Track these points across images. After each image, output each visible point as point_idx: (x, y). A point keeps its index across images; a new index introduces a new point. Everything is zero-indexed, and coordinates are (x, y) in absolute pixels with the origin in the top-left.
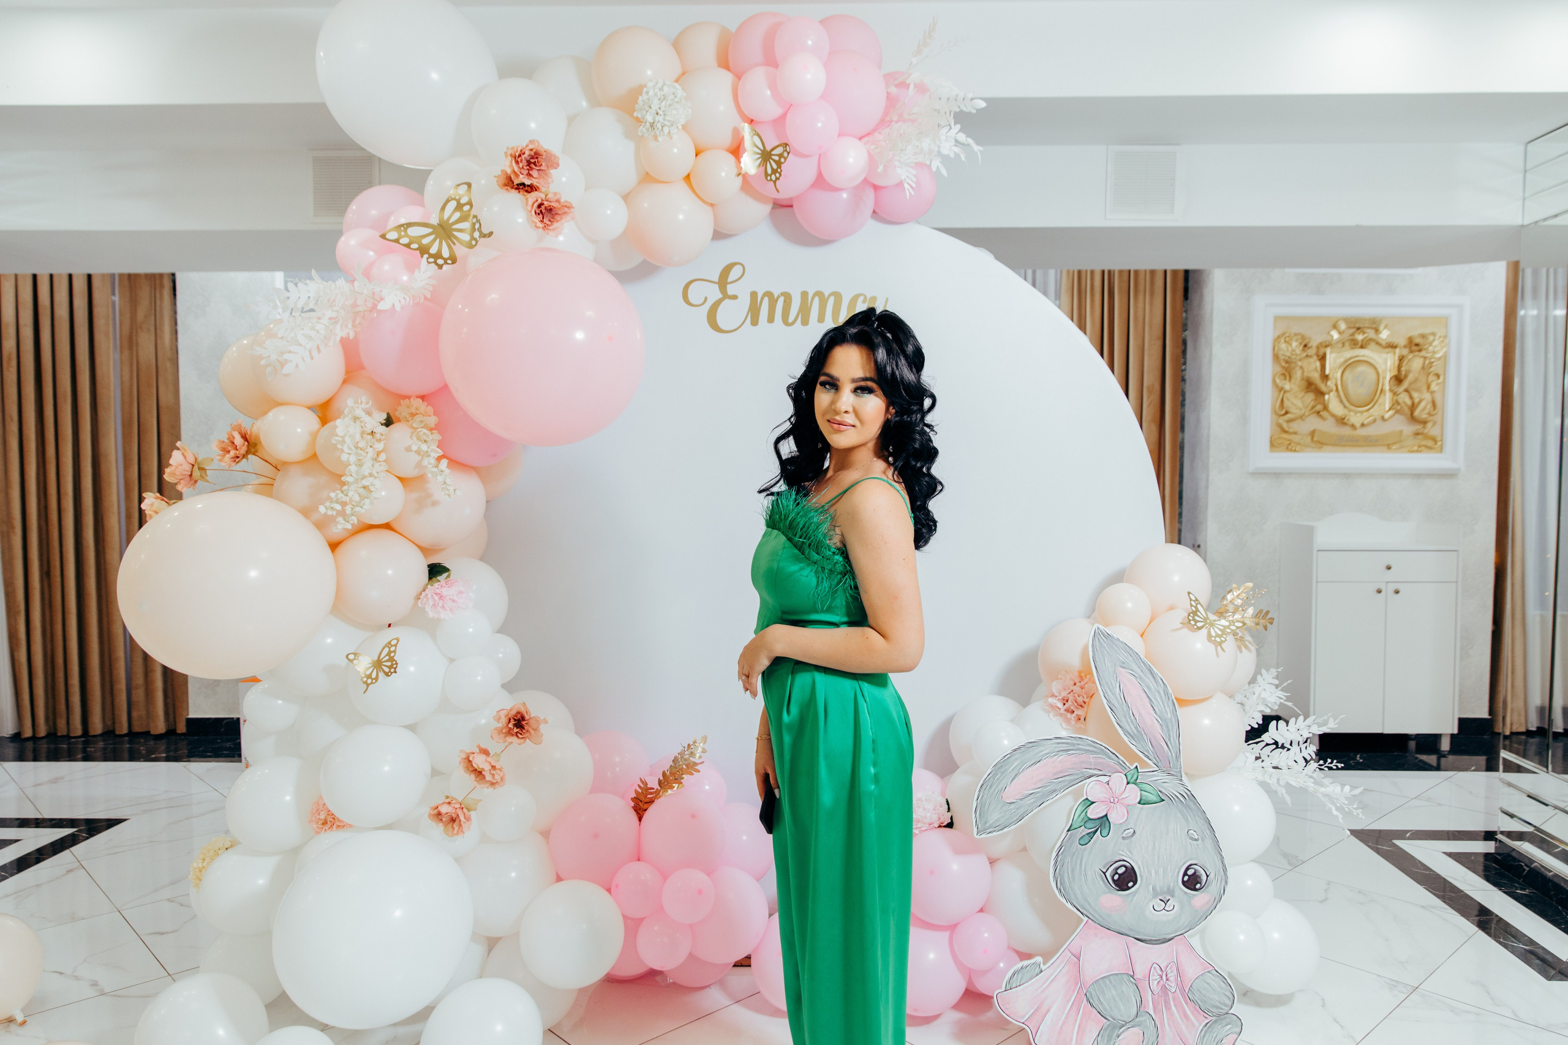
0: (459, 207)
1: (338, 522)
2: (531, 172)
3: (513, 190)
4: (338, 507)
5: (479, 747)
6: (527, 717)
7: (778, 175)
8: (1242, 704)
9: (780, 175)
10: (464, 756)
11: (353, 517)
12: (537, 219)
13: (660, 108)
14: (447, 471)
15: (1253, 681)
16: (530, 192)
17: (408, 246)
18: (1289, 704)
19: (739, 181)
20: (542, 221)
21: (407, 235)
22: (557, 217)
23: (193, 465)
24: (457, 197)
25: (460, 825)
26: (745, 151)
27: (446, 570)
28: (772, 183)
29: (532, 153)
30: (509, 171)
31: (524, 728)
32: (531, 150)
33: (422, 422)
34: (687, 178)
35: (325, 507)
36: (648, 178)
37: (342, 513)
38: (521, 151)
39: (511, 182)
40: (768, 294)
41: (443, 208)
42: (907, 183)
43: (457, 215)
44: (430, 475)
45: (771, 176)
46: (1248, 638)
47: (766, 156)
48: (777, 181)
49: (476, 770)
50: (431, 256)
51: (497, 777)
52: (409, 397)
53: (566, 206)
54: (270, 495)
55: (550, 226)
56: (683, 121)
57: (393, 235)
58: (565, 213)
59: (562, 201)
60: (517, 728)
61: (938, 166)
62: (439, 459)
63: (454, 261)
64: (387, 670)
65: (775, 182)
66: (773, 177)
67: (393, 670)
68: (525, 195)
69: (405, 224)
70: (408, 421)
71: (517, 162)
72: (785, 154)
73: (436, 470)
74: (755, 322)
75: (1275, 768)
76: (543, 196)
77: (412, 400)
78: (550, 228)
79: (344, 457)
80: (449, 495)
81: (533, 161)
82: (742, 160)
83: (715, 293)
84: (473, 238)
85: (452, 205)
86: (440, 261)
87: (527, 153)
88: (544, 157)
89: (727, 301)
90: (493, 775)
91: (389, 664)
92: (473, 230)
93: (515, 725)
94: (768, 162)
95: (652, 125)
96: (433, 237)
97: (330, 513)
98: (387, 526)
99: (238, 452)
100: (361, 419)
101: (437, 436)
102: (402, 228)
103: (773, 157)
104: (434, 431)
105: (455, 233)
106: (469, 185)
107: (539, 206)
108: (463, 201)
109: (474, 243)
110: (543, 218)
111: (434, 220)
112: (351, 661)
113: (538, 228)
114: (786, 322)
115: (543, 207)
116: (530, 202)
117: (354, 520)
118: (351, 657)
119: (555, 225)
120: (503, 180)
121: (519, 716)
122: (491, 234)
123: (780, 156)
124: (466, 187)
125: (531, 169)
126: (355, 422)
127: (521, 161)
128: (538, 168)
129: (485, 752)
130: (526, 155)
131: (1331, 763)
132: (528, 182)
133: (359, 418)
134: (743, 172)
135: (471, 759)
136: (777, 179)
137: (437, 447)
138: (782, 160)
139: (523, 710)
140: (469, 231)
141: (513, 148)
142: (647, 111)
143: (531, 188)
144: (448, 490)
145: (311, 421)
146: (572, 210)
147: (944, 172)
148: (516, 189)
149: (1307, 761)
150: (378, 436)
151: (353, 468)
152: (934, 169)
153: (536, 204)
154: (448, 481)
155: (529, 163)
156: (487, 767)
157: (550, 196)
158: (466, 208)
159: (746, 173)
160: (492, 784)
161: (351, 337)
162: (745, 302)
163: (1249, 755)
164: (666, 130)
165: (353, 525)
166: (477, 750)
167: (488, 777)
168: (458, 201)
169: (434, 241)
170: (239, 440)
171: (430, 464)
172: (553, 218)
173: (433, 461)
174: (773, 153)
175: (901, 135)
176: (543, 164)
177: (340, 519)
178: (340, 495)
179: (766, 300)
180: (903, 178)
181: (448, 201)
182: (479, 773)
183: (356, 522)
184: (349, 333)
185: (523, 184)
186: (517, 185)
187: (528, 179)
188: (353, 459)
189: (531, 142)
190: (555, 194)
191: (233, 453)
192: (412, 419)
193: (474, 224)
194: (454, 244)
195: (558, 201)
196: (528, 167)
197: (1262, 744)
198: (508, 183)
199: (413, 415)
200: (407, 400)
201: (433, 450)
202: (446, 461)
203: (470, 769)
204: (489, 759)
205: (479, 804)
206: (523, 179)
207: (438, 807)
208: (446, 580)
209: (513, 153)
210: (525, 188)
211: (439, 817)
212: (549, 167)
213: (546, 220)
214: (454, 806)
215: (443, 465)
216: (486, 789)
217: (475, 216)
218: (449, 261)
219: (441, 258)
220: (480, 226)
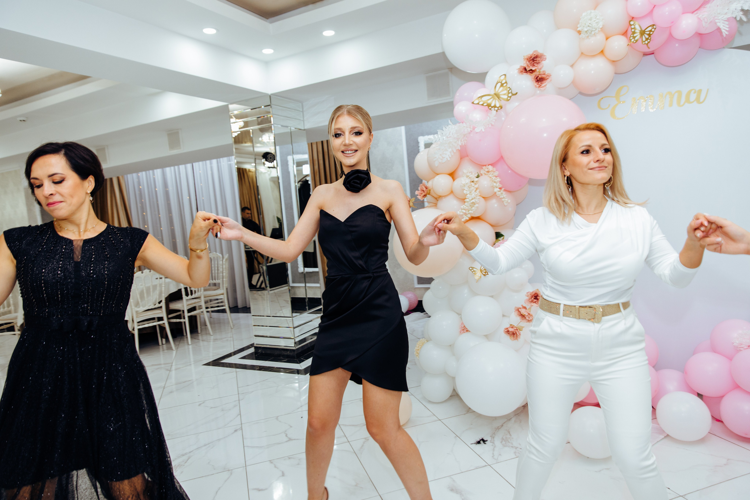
0: (502, 85)
1: (464, 217)
3: (525, 73)
4: (464, 211)
5: (522, 306)
7: (649, 41)
10: (516, 309)
11: (469, 215)
13: (590, 24)
14: (504, 193)
16: (532, 73)
17: (483, 105)
20: (538, 84)
21: (482, 101)
22: (545, 81)
23: (409, 201)
24: (501, 81)
25: (517, 336)
27: (502, 235)
28: (646, 45)
30: (525, 65)
32: (535, 55)
33: (493, 174)
34: (602, 52)
35: (460, 212)
36: (582, 55)
37: (465, 214)
38: (531, 55)
39: (523, 70)
40: (642, 97)
41: (496, 87)
42: (724, 29)
45: (645, 41)
47: (642, 33)
48: (649, 44)
49: (522, 315)
50: (492, 107)
52: (486, 165)
53: (548, 76)
54: (437, 208)
55: (541, 85)
56: (601, 27)
57: (476, 102)
58: (548, 79)
59: (546, 74)
61: (741, 18)
62: (500, 188)
63: (501, 108)
64: (484, 273)
66: (646, 42)
67: (486, 274)
68: (530, 75)
69: (481, 96)
70: (486, 175)
71: (528, 62)
72: (653, 30)
73: (499, 193)
76: (538, 73)
77: (487, 166)
79: (465, 192)
81: (535, 59)
83: (614, 102)
84: (509, 97)
85: (499, 84)
86: (496, 109)
87: (533, 56)
88: (540, 56)
89: (620, 104)
90: (529, 317)
91: (485, 271)
92: (509, 93)
94: (643, 36)
95: (586, 32)
96: (492, 99)
97: (461, 213)
98: (478, 218)
99: (425, 193)
100: (470, 176)
101: (498, 179)
102: (480, 98)
103: (646, 33)
104: (498, 178)
105: (500, 96)
107: (537, 78)
108: (503, 82)
109: (509, 98)
111: (492, 92)
112: (471, 270)
113: (536, 86)
115: (538, 78)
116: (533, 77)
117: (469, 216)
118: (471, 268)
119: (543, 85)
120: (521, 70)
121: (536, 295)
122: (517, 93)
123: (651, 31)
124: (504, 76)
125: (535, 63)
126: (467, 177)
127: (530, 60)
128: (538, 62)
129: (525, 308)
130: (532, 58)
132: (533, 69)
133: (468, 176)
134: (630, 43)
135: (520, 310)
136: (649, 42)
137: (500, 183)
138: (651, 33)
139: (537, 292)
140: (507, 94)
141: (527, 56)
142: (584, 26)
143: (532, 71)
144: (505, 201)
145: (450, 178)
146: (551, 77)
147: (744, 19)
148: (527, 72)
150: (475, 182)
151: (468, 195)
153: (535, 78)
154: (505, 197)
155: (533, 60)
156: (527, 314)
157: (541, 73)
158: (505, 85)
160: (529, 321)
161: (463, 145)
162: (630, 103)
164: (593, 33)
165: (469, 218)
166: (521, 307)
167: (527, 318)
168: (501, 83)
169: (493, 100)
170: (424, 189)
171: (497, 191)
172: (542, 81)
173: (499, 190)
174: (646, 30)
175: (718, 6)
176: (539, 60)
177: (464, 216)
178: (465, 207)
179: (640, 101)
180: (721, 27)
181: (497, 84)
182: (523, 316)
183: (470, 217)
184: (462, 144)
185: (531, 70)
186: (529, 70)
187: (534, 67)
188: (468, 192)
189: (534, 51)
190: (544, 71)
191: (424, 194)
192: (488, 174)
193: (509, 91)
194: (501, 100)
196: (533, 63)
199: (488, 172)
200: (485, 166)
201: (498, 185)
202: (503, 189)
203: (520, 314)
204: (527, 311)
205: (523, 328)
206: (532, 68)
207: (507, 329)
208: (503, 239)
209: (527, 58)
210: (531, 71)
211: (508, 332)
212: (542, 61)
213: (540, 83)
214: (514, 328)
215: (502, 191)
216: (526, 322)
217: (509, 88)
218: (499, 108)
219: (496, 107)
220: (511, 91)
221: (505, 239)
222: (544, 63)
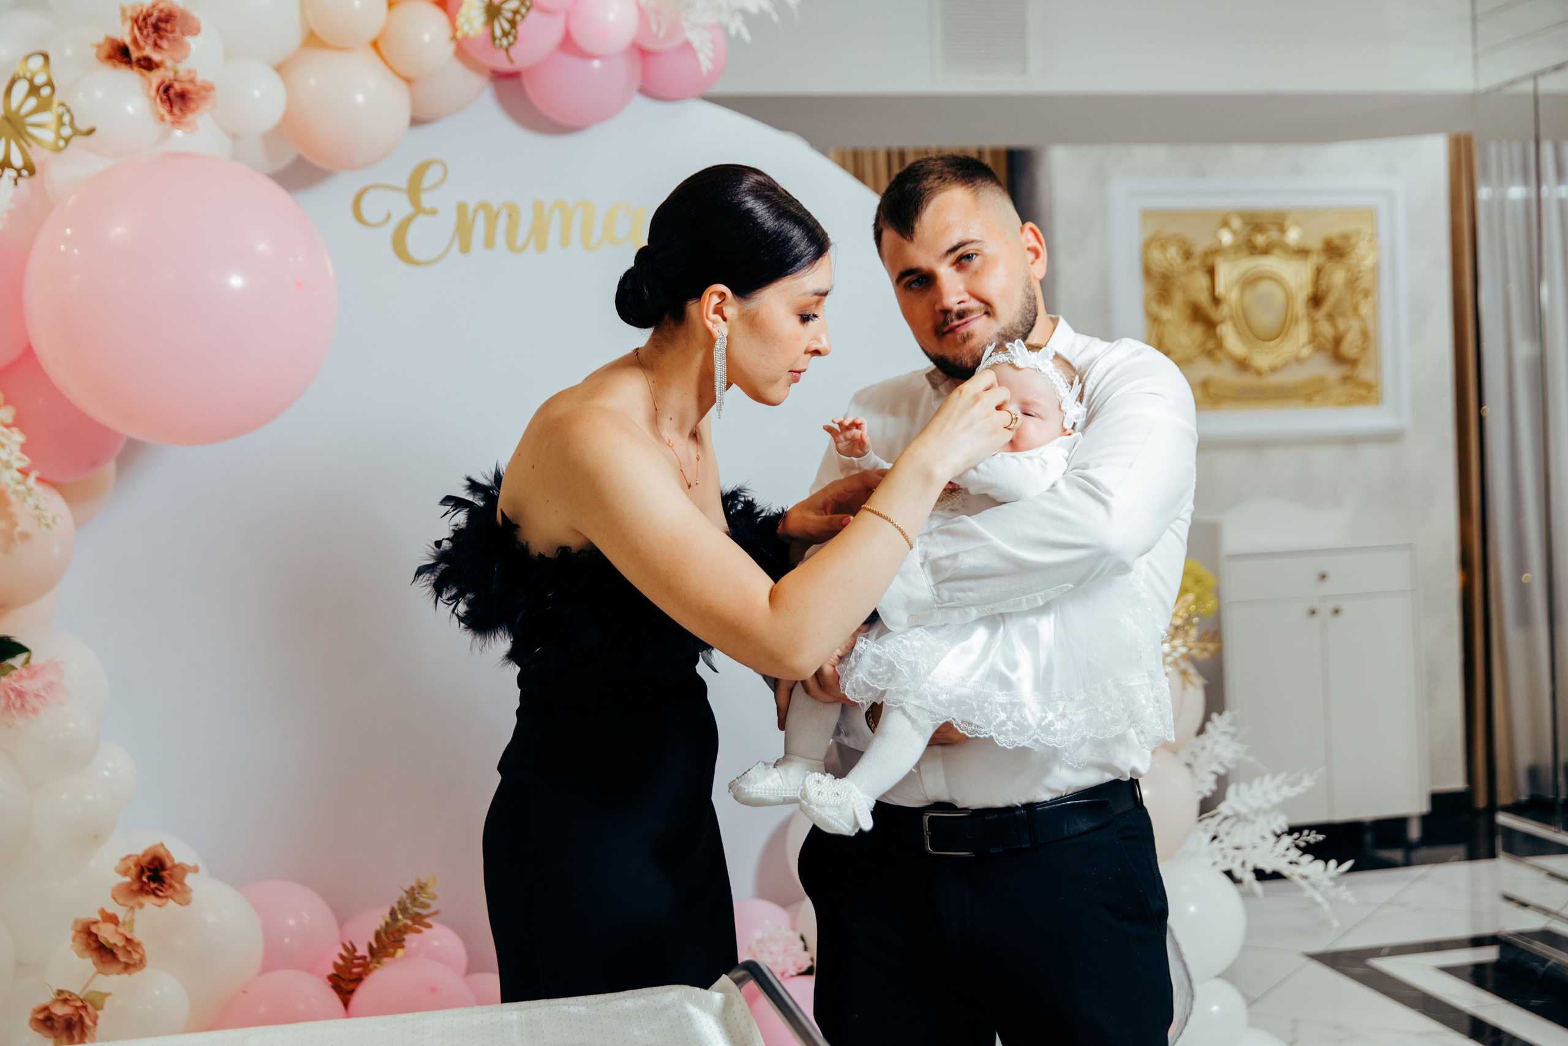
0: (34, 90)
2: (159, 42)
3: (123, 66)
5: (102, 912)
6: (169, 864)
7: (511, 38)
8: (1189, 765)
9: (515, 38)
10: (83, 927)
12: (163, 110)
14: (38, 489)
15: (1201, 731)
16: (148, 69)
18: (1251, 759)
19: (451, 48)
20: (171, 112)
22: (193, 105)
24: (28, 75)
25: (81, 1032)
26: (461, 4)
27: (24, 650)
28: (502, 53)
29: (163, 15)
30: (128, 40)
31: (165, 883)
32: (161, 11)
34: (375, 44)
36: (313, 40)
38: (147, 11)
39: (119, 57)
40: (484, 206)
41: (8, 91)
43: (32, 102)
44: (13, 498)
45: (500, 40)
46: (1192, 670)
47: (493, 11)
48: (512, 51)
49: (101, 947)
51: (136, 956)
53: (204, 90)
55: (180, 118)
58: (203, 99)
59: (198, 80)
60: (154, 882)
61: (738, 28)
62: (24, 472)
63: (32, 172)
65: (507, 50)
66: (505, 42)
68: (143, 75)
71: (140, 29)
72: (523, 10)
73: (21, 488)
74: (465, 248)
75: (1237, 848)
76: (171, 75)
78: (184, 120)
80: (47, 526)
81: (163, 25)
82: (458, 16)
83: (402, 207)
84: (59, 136)
85: (22, 88)
86: (12, 173)
87: (156, 14)
88: (178, 18)
89: (422, 220)
90: (129, 952)
92: (61, 124)
93: (149, 878)
94: (496, 21)
101: (19, 438)
103: (505, 13)
104: (14, 429)
105: (32, 131)
106: (46, 57)
107: (166, 89)
108: (40, 80)
109: (62, 143)
110: (171, 106)
113: (162, 119)
114: (512, 247)
115: (172, 92)
116: (155, 85)
119: (190, 117)
120: (107, 49)
121: (156, 863)
122: (91, 132)
123: (516, 12)
124: (40, 59)
125: (161, 37)
127: (146, 24)
128: (170, 36)
129: (112, 917)
130: (151, 19)
131: (1308, 835)
132: (156, 57)
134: (459, 35)
135: (94, 929)
136: (512, 44)
137: (22, 451)
138: (518, 18)
139: (162, 853)
140: (54, 125)
141: (134, 9)
143: (148, 65)
144: (45, 517)
146: (213, 93)
147: (746, 35)
148: (129, 63)
149: (1278, 836)
152: (733, 31)
153: (162, 89)
154: (42, 505)
155: (156, 28)
156: (120, 943)
157: (182, 75)
158: (45, 92)
159: (466, 37)
160: (128, 967)
162: (448, 220)
163: (1201, 834)
166: (102, 916)
167: (122, 958)
168: (31, 81)
171: (12, 479)
172: (185, 104)
173: (18, 475)
174: (504, 7)
176: (178, 30)
179: (481, 218)
180: (696, 44)
181: (14, 82)
182: (104, 951)
185: (146, 59)
186: (139, 60)
187: (155, 51)
190: (189, 72)
193: (60, 117)
194: (29, 145)
195: (192, 81)
196: (155, 35)
197: (1218, 819)
198: (115, 55)
201: (19, 459)
202: (34, 475)
203: (94, 945)
204: (121, 930)
205: (108, 1000)
206: (149, 51)
207: (46, 1008)
208: (27, 661)
209: (135, 15)
210: (142, 62)
211: (49, 1024)
212: (183, 34)
213: (176, 110)
214: (71, 1004)
215: (31, 481)
216: (118, 973)
217: (62, 104)
218: (25, 173)
219: (10, 166)
220: (72, 118)
221: (33, 661)
222: (193, 43)
